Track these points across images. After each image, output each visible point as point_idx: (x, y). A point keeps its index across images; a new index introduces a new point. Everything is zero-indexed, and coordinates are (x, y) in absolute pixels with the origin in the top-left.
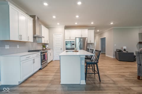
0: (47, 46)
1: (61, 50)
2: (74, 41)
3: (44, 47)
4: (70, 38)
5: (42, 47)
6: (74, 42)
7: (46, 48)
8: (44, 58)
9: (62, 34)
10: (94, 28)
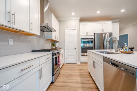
0: (57, 45)
1: (75, 50)
2: (93, 37)
3: (53, 46)
4: (87, 33)
5: (51, 45)
6: (92, 39)
7: (56, 47)
8: (56, 62)
9: (76, 29)
10: (118, 20)
